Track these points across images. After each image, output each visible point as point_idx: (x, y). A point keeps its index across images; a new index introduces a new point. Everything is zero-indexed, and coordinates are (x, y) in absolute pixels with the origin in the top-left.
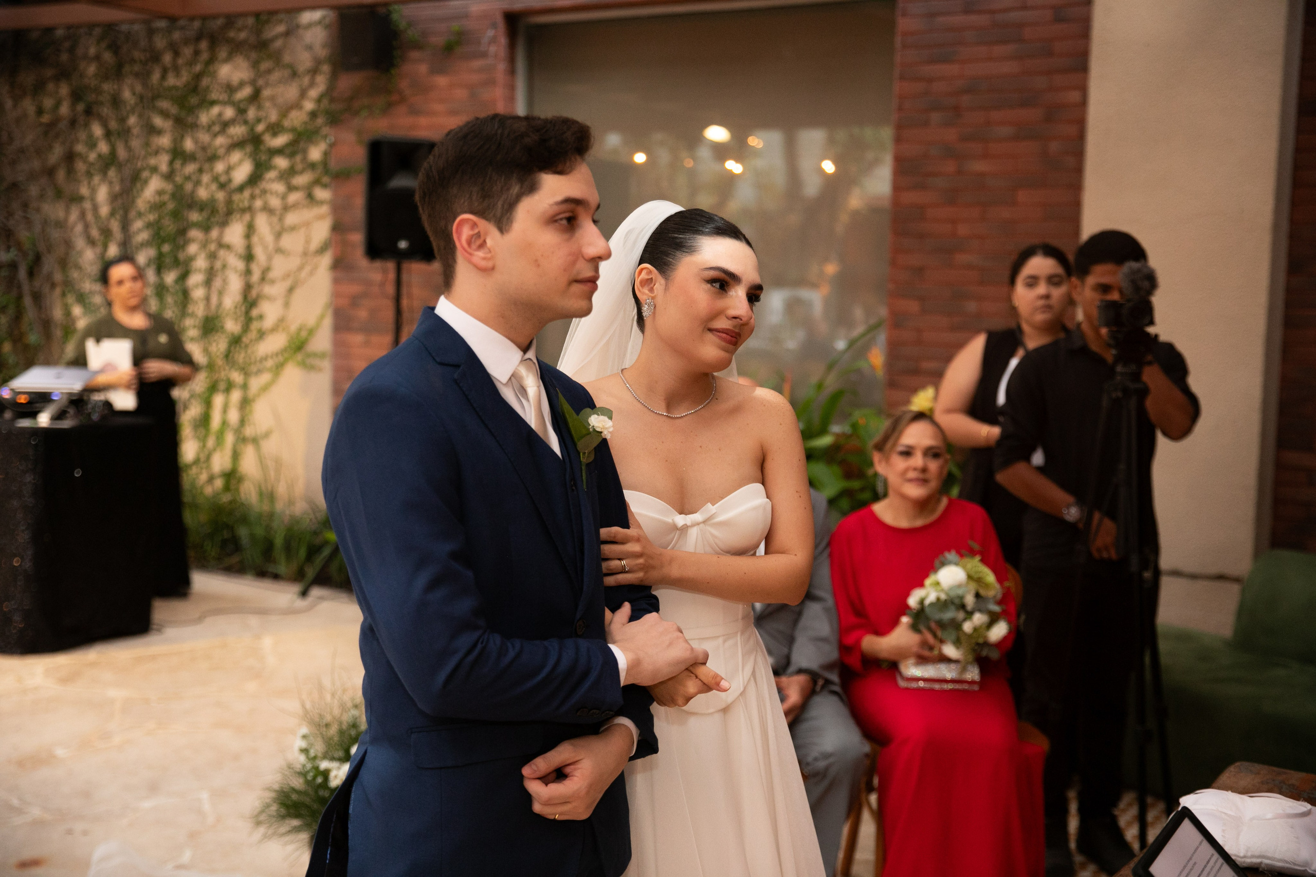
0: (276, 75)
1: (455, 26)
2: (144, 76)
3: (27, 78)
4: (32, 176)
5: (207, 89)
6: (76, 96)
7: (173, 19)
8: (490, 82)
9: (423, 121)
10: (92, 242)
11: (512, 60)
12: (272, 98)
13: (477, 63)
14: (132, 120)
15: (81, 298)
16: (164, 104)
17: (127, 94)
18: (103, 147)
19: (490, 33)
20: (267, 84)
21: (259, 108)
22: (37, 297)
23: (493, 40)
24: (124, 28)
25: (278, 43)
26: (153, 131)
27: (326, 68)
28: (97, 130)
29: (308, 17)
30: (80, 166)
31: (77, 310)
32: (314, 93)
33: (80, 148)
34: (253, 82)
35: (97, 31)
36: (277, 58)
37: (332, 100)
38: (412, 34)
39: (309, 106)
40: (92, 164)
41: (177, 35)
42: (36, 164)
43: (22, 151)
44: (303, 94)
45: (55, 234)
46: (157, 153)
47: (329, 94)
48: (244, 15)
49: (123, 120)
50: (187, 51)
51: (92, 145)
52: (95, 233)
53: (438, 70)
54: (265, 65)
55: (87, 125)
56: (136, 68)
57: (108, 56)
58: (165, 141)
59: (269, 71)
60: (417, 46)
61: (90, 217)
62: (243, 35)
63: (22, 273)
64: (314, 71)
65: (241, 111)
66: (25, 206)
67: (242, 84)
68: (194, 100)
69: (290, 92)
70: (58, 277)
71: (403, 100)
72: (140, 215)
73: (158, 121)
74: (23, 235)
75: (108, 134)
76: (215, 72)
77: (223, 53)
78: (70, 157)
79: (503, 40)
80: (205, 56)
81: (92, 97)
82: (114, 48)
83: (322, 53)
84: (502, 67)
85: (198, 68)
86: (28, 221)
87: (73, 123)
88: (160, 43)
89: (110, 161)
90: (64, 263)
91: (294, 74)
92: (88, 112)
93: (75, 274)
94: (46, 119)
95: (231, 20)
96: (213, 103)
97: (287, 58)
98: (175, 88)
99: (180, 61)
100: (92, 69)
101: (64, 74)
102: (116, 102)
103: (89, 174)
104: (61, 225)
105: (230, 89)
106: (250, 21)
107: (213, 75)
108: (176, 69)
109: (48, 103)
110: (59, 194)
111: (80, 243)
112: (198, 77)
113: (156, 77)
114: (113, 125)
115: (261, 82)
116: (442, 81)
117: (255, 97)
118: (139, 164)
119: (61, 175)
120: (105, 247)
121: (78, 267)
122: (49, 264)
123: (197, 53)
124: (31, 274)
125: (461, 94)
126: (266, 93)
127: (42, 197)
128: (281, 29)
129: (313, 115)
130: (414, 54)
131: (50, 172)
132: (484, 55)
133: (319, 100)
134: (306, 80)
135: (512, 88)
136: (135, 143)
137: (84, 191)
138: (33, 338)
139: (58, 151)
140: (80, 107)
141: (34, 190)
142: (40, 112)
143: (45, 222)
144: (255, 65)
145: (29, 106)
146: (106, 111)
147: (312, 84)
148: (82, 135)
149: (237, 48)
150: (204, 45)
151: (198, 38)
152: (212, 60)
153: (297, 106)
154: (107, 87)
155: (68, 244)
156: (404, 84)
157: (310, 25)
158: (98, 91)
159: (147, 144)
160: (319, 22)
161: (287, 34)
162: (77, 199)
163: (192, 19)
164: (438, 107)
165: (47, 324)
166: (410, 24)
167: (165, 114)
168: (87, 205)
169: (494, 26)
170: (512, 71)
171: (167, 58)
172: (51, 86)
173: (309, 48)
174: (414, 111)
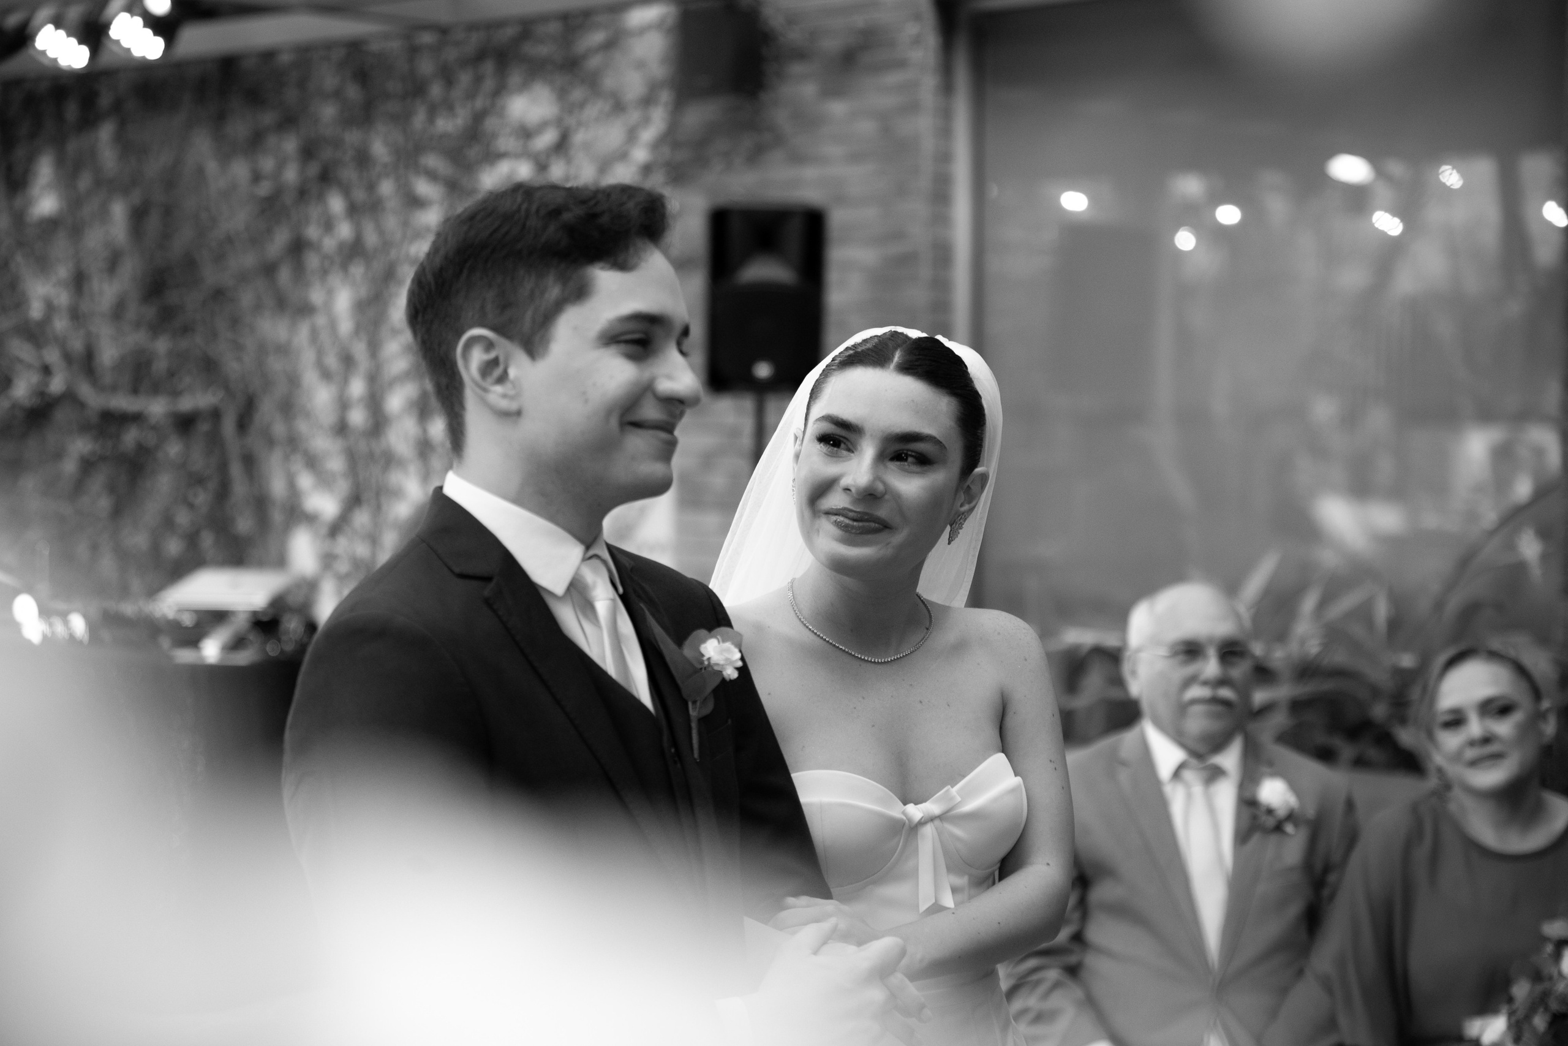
0: (592, 110)
1: (859, 21)
2: (402, 119)
3: (239, 127)
4: (243, 278)
5: (494, 136)
6: (308, 152)
7: (443, 31)
8: (912, 108)
9: (810, 173)
10: (326, 375)
11: (946, 70)
12: (587, 146)
13: (892, 78)
14: (387, 188)
15: (312, 463)
16: (432, 161)
17: (379, 149)
18: (345, 230)
19: (912, 29)
20: (580, 124)
21: (569, 161)
22: (250, 462)
23: (917, 41)
24: (375, 47)
25: (594, 62)
26: (415, 202)
27: (665, 96)
28: (336, 204)
29: (641, 16)
30: (312, 261)
31: (305, 481)
32: (648, 135)
33: (312, 232)
34: (559, 122)
35: (338, 54)
36: (593, 82)
37: (676, 145)
38: (794, 36)
39: (640, 154)
40: (325, 257)
41: (451, 54)
42: (248, 260)
43: (229, 240)
44: (632, 136)
45: (275, 364)
46: (418, 235)
47: (669, 138)
48: (544, 18)
49: (371, 187)
50: (465, 78)
51: (328, 225)
52: (332, 361)
53: (832, 91)
54: (577, 94)
55: (321, 197)
56: (393, 106)
57: (353, 92)
58: (432, 218)
59: (582, 105)
60: (800, 55)
61: (325, 337)
62: (543, 50)
63: (228, 426)
64: (647, 101)
65: (542, 167)
66: (235, 322)
67: (543, 126)
68: (473, 152)
69: (611, 135)
70: (279, 429)
71: (779, 141)
72: (395, 332)
73: (424, 188)
74: (233, 367)
75: (353, 210)
76: (503, 108)
77: (515, 78)
78: (298, 247)
79: (932, 40)
80: (489, 84)
81: (327, 154)
82: (362, 76)
83: (659, 70)
84: (929, 83)
85: (479, 103)
86: (238, 347)
87: (302, 194)
88: (426, 66)
89: (354, 250)
90: (288, 408)
91: (619, 107)
92: (326, 178)
93: (302, 426)
94: (264, 189)
95: (527, 27)
96: (501, 156)
97: (609, 82)
98: (444, 136)
99: (457, 93)
100: (328, 112)
101: (289, 121)
102: (363, 159)
103: (324, 273)
104: (284, 350)
105: (526, 133)
106: (554, 27)
107: (501, 113)
108: (449, 107)
109: (267, 164)
110: (282, 304)
111: (310, 377)
112: (478, 118)
113: (419, 119)
114: (360, 195)
115: (571, 121)
116: (838, 108)
117: (562, 146)
118: (393, 254)
119: (284, 275)
120: (345, 381)
121: (308, 415)
122: (267, 410)
123: (478, 80)
124: (243, 424)
125: (866, 127)
126: (579, 138)
127: (258, 307)
128: (597, 37)
129: (647, 169)
130: (796, 68)
131: (269, 270)
132: (901, 64)
133: (656, 145)
134: (634, 116)
135: (946, 114)
136: (391, 222)
137: (316, 296)
138: (244, 524)
139: (281, 239)
140: (313, 169)
141: (246, 298)
142: (257, 177)
143: (263, 349)
144: (562, 94)
145: (240, 170)
146: (349, 173)
147: (646, 121)
148: (314, 211)
149: (537, 70)
150: (488, 67)
151: (480, 56)
152: (500, 90)
153: (622, 156)
154: (352, 137)
155: (294, 381)
156: (781, 117)
157: (643, 30)
158: (337, 143)
159: (406, 224)
160: (659, 25)
161: (611, 45)
162: (306, 310)
163: (472, 27)
164: (833, 150)
165: (261, 503)
166: (792, 20)
167: (432, 176)
168: (321, 320)
169: (917, 17)
170: (947, 87)
171: (436, 90)
172: (272, 140)
173: (640, 65)
174: (798, 158)
